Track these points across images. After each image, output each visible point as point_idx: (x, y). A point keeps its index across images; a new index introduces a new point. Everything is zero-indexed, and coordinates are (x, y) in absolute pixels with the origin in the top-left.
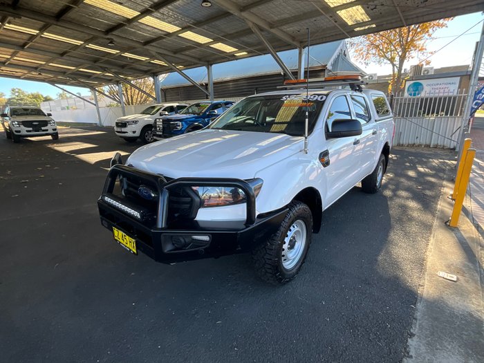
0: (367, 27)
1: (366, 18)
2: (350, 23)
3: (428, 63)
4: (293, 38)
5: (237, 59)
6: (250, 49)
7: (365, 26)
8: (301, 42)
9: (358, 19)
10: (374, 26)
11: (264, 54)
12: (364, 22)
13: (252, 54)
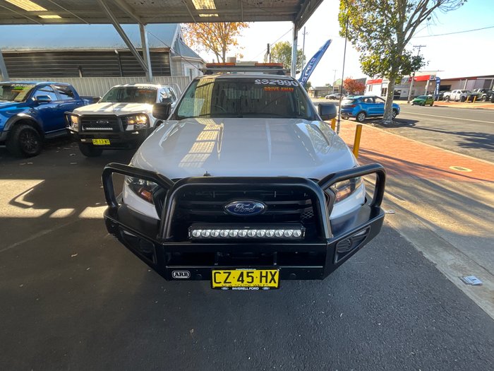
0: (210, 15)
1: (213, 7)
2: (197, 7)
3: (242, 57)
4: (133, 10)
5: (43, 23)
6: (69, 12)
7: (209, 14)
8: (141, 17)
9: (206, 5)
10: (217, 15)
11: (90, 23)
12: (210, 10)
13: (69, 19)
